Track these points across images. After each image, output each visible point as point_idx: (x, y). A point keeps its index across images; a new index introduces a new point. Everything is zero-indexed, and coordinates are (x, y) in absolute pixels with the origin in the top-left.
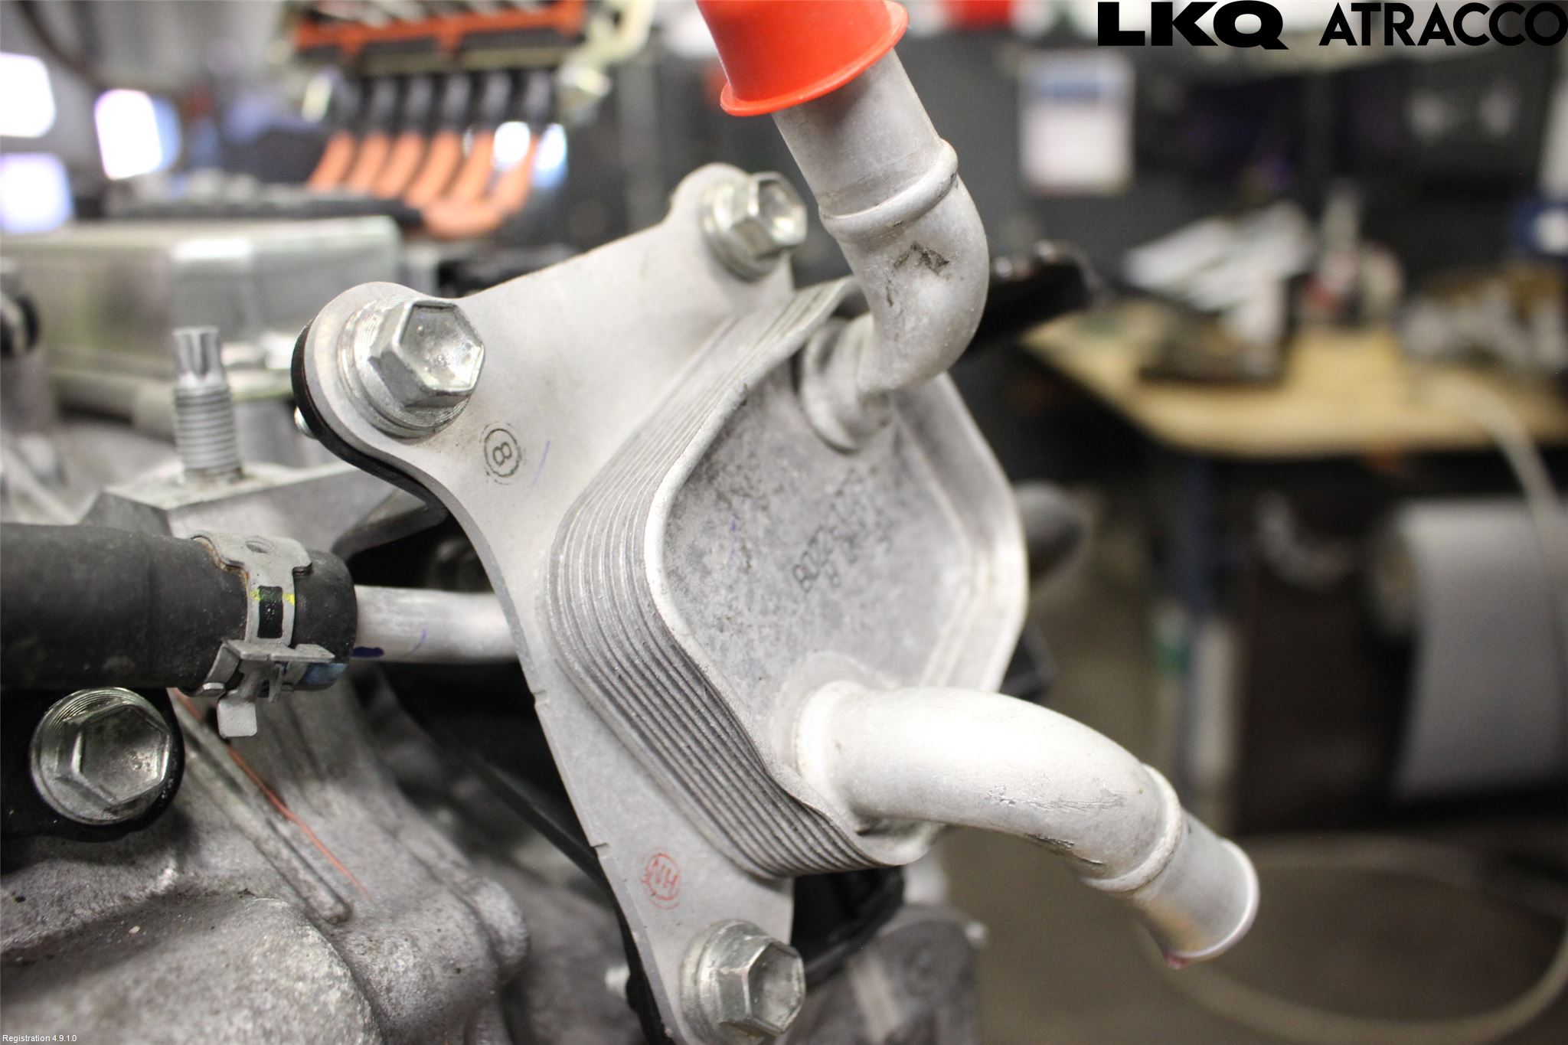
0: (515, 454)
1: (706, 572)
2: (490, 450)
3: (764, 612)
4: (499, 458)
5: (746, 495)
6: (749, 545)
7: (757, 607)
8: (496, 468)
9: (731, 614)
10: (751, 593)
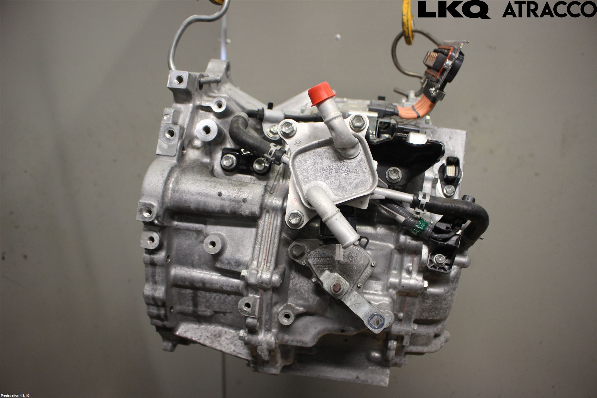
0: (300, 143)
1: (306, 163)
2: (296, 142)
3: (314, 171)
4: (297, 143)
5: (320, 157)
6: (316, 163)
7: (313, 170)
8: (296, 144)
9: (307, 169)
10: (313, 168)
